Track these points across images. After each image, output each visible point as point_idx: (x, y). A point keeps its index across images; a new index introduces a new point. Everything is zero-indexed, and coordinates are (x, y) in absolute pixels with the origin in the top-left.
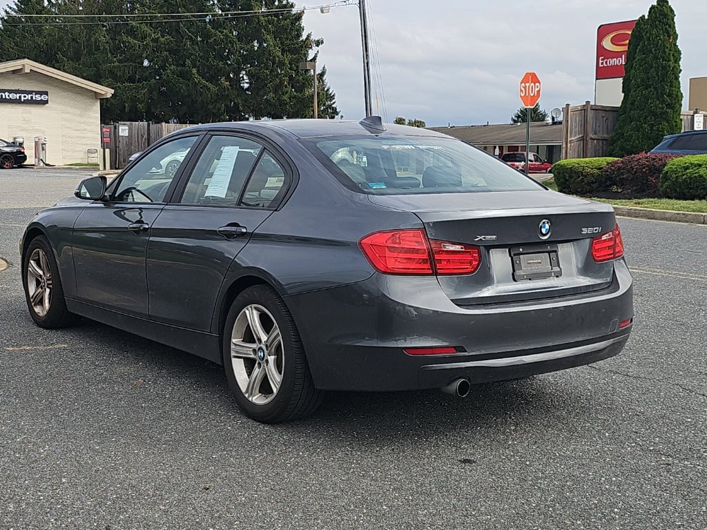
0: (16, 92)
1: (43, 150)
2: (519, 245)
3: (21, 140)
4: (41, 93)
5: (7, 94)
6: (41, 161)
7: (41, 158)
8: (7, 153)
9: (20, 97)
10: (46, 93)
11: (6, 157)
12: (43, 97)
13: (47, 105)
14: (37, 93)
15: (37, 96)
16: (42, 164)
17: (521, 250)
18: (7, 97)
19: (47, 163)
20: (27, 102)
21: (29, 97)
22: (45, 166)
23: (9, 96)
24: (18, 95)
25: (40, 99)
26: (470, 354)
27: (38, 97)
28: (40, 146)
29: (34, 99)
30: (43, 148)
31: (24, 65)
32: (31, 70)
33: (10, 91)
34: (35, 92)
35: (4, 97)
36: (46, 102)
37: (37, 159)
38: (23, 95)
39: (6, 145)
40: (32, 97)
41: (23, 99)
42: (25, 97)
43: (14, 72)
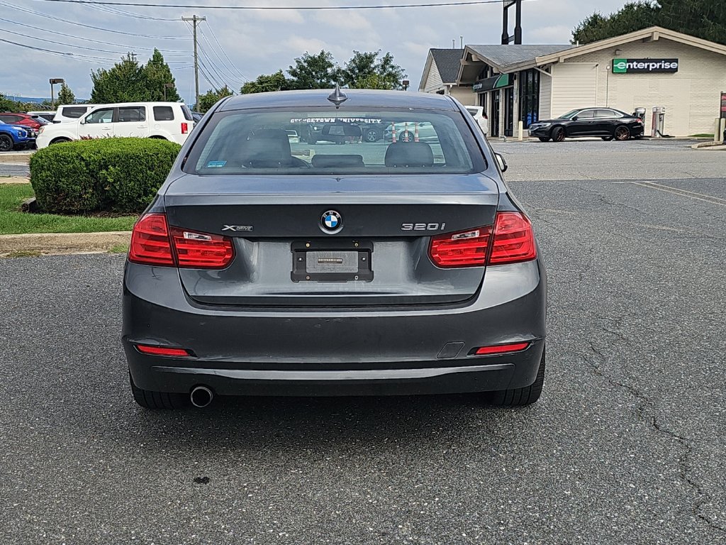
0: (644, 61)
1: (660, 121)
2: (306, 239)
3: (642, 111)
4: (671, 61)
5: (635, 63)
6: (657, 133)
7: (658, 129)
8: (625, 124)
9: (648, 66)
10: (676, 61)
11: (622, 129)
12: (673, 65)
13: (676, 73)
14: (666, 61)
15: (666, 64)
16: (658, 136)
17: (308, 245)
18: (635, 67)
19: (664, 134)
20: (655, 71)
21: (657, 66)
22: (662, 138)
23: (637, 66)
24: (646, 64)
25: (669, 67)
26: (199, 360)
27: (667, 66)
28: (658, 116)
29: (663, 67)
30: (660, 118)
31: (653, 33)
32: (660, 37)
33: (638, 61)
34: (664, 60)
35: (632, 67)
36: (676, 70)
37: (653, 131)
38: (651, 64)
39: (623, 116)
40: (660, 66)
41: (651, 68)
42: (653, 65)
43: (644, 40)
